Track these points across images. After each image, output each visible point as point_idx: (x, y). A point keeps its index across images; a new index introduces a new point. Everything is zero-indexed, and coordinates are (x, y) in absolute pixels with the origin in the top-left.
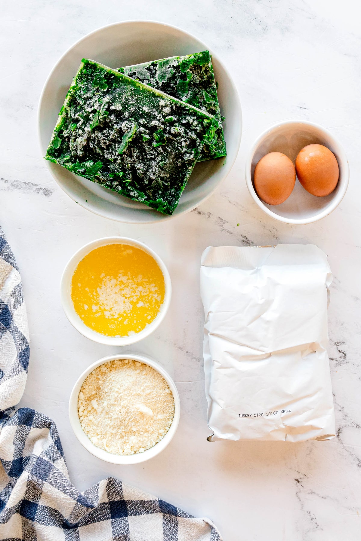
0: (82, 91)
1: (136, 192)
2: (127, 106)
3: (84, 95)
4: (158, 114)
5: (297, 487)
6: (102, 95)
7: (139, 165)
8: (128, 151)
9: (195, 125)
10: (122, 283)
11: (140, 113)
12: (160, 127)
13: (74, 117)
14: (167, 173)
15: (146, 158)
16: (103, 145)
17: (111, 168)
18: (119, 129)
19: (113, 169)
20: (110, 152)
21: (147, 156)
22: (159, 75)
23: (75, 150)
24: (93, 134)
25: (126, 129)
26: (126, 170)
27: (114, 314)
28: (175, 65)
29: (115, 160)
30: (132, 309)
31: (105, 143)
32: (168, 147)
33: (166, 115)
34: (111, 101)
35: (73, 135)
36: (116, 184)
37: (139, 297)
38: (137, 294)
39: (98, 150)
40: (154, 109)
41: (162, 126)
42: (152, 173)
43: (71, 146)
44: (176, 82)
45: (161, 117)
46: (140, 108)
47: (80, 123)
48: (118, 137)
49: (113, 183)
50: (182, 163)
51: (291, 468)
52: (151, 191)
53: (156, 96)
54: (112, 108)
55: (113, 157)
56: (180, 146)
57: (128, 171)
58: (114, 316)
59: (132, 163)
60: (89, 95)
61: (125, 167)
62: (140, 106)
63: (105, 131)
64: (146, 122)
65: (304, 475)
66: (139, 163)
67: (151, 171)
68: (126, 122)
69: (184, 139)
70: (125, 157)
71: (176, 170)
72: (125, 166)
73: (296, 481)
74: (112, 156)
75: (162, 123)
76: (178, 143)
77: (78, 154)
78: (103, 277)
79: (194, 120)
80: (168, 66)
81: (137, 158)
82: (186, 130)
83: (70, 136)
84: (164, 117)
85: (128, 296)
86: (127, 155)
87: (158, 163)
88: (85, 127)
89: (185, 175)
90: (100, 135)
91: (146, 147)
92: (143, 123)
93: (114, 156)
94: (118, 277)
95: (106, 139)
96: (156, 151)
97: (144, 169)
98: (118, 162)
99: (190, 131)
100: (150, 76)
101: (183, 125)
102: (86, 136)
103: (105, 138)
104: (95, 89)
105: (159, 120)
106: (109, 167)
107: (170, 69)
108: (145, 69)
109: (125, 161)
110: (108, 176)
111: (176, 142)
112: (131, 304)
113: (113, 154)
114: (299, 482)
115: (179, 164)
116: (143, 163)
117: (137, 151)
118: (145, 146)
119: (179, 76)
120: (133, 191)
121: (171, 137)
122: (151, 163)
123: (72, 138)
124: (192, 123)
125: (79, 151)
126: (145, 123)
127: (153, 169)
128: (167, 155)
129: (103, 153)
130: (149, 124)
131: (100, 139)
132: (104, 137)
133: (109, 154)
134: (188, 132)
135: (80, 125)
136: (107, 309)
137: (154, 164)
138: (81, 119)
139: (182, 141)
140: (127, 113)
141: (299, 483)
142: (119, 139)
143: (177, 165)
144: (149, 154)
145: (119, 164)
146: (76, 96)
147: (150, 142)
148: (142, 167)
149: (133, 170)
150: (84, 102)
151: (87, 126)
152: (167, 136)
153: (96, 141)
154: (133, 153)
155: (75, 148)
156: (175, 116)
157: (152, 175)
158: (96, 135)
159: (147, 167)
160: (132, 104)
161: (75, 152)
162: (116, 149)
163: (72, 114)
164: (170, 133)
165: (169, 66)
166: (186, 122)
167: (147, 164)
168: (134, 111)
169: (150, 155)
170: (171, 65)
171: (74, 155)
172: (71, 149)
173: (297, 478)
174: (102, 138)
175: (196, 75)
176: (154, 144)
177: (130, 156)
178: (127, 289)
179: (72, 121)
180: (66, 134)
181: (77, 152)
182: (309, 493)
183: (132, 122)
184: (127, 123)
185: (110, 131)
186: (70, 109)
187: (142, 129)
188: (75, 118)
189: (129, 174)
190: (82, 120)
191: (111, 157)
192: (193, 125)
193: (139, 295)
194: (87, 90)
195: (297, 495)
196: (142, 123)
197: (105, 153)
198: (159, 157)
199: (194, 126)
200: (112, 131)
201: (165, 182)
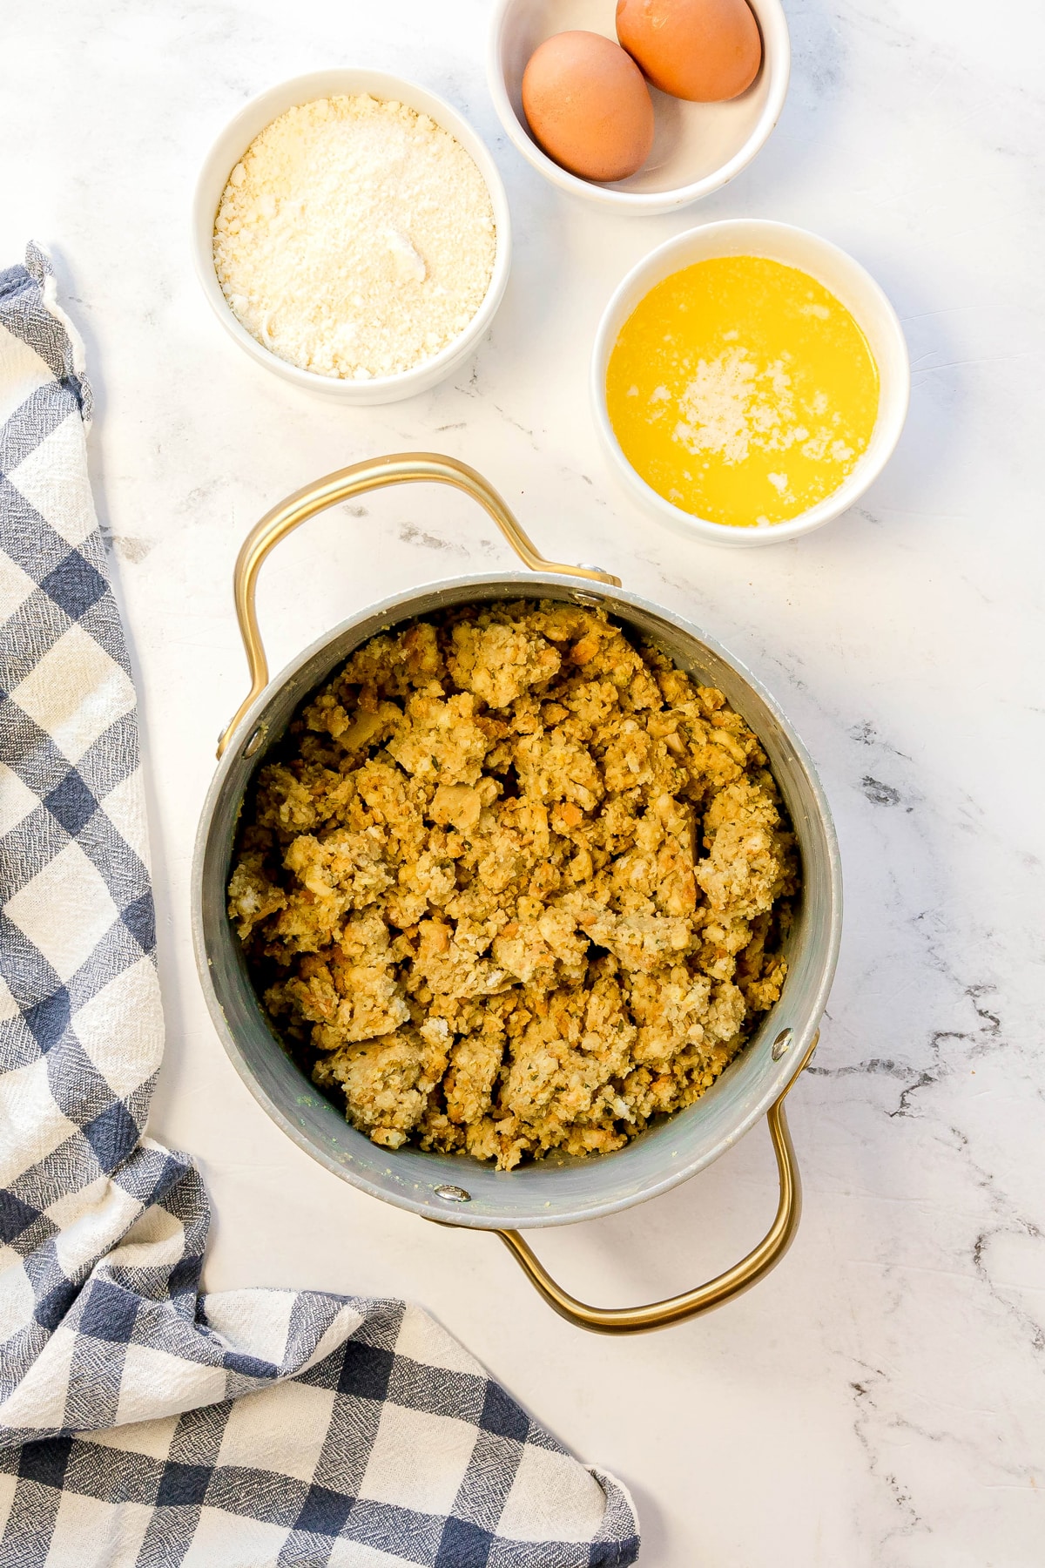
5: (858, 1406)
10: (766, 385)
27: (695, 442)
30: (740, 462)
37: (783, 449)
38: (785, 440)
51: (838, 1352)
58: (693, 446)
65: (878, 1371)
73: (854, 1390)
78: (733, 343)
85: (761, 429)
94: (770, 365)
112: (748, 451)
114: (864, 1392)
136: (689, 418)
141: (864, 1395)
173: (856, 1382)
178: (769, 410)
182: (891, 1425)
193: (788, 445)
195: (857, 1430)
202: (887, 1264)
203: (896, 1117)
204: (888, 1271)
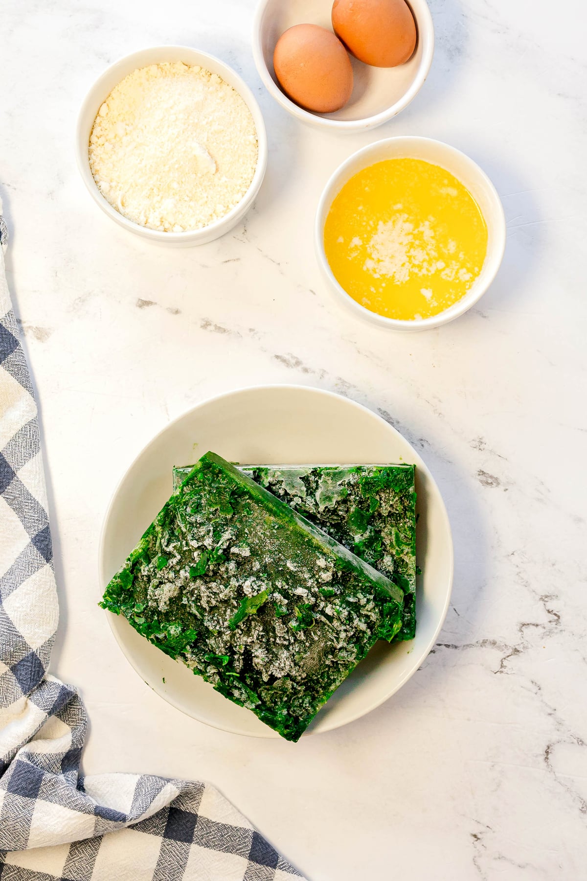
0: (188, 507)
1: (244, 692)
2: (260, 553)
3: (190, 517)
4: (310, 578)
5: (475, 847)
6: (221, 524)
7: (260, 651)
8: (246, 625)
9: (369, 609)
10: (419, 236)
11: (280, 569)
12: (308, 599)
13: (165, 548)
14: (304, 672)
15: (274, 642)
16: (205, 605)
17: (210, 644)
18: (238, 587)
19: (214, 646)
20: (214, 618)
21: (275, 639)
22: (322, 493)
23: (156, 600)
24: (193, 584)
25: (250, 590)
26: (235, 653)
27: (377, 271)
28: (352, 483)
29: (220, 633)
30: (404, 282)
31: (208, 602)
32: (315, 633)
33: (323, 582)
34: (234, 538)
35: (158, 576)
36: (213, 671)
37: (430, 274)
38: (431, 269)
39: (194, 611)
40: (305, 569)
41: (313, 600)
42: (279, 668)
43: (150, 592)
44: (348, 508)
45: (314, 584)
46: (282, 560)
47: (174, 561)
48: (234, 598)
49: (209, 667)
50: (332, 661)
51: (463, 815)
52: (269, 694)
53: (312, 547)
54: (234, 550)
55: (218, 628)
56: (335, 637)
57: (238, 655)
58: (376, 273)
59: (248, 645)
60: (199, 518)
61: (234, 649)
62: (283, 558)
63: (213, 585)
64: (287, 587)
65: (488, 827)
66: (260, 648)
67: (277, 664)
68: (253, 578)
69: (345, 628)
70: (238, 633)
71: (320, 669)
72: (236, 647)
73: (473, 838)
74: (216, 626)
75: (314, 595)
76: (333, 630)
77: (159, 607)
78: (399, 211)
79: (368, 601)
80: (340, 482)
81: (258, 639)
82: (352, 612)
83: (151, 575)
84: (320, 585)
85: (416, 262)
86: (242, 630)
87: (293, 655)
88: (181, 569)
89: (334, 680)
90: (203, 588)
91: (278, 626)
92: (282, 587)
93: (220, 627)
94: (421, 224)
95: (213, 597)
96: (293, 635)
97: (266, 659)
98: (226, 637)
99: (358, 617)
100: (307, 491)
101: (349, 604)
102: (179, 583)
103: (211, 595)
104: (211, 510)
105: (309, 589)
106: (207, 640)
107: (342, 487)
108: (300, 478)
109: (237, 639)
110: (202, 654)
111: (331, 628)
112: (409, 276)
113: (218, 622)
114: (479, 839)
115: (328, 662)
116: (267, 649)
117: (261, 629)
118: (277, 624)
119: (356, 500)
120: (239, 689)
121: (323, 619)
122: (280, 652)
123: (155, 581)
124: (366, 605)
125: (162, 604)
126: (284, 588)
127: (281, 662)
128: (311, 645)
129: (203, 616)
130: (291, 589)
131: (202, 595)
132: (210, 593)
133: (212, 622)
134: (354, 617)
135: (174, 564)
136: (373, 256)
137: (284, 654)
138: (177, 554)
139: (340, 630)
140: (257, 563)
141: (479, 841)
142: (235, 603)
143: (324, 662)
144: (280, 637)
145: (226, 643)
146: (178, 514)
147: (285, 619)
148: (264, 656)
149: (248, 656)
150: (188, 528)
151: (184, 568)
152: (317, 617)
153: (195, 595)
154: (253, 630)
155: (156, 598)
156: (338, 586)
157: (278, 670)
158: (197, 587)
159: (272, 657)
160: (269, 550)
161: (155, 604)
162: (226, 616)
163: (164, 542)
164: (323, 612)
165: (342, 481)
166: (355, 601)
167: (273, 651)
168: (271, 563)
169: (282, 639)
170: (345, 481)
171: (152, 607)
172: (148, 597)
173: (474, 833)
174: (205, 594)
175: (385, 502)
176: (293, 624)
177: (248, 632)
178: (421, 251)
179: (162, 553)
180: (147, 572)
181: (157, 604)
182: (495, 859)
183: (264, 581)
184: (255, 581)
185: (222, 586)
186: (162, 532)
187: (277, 595)
188: (168, 550)
189: (238, 660)
190: (179, 557)
191: (215, 628)
192: (366, 608)
193: (433, 272)
194: (198, 508)
195: (475, 862)
196: (280, 587)
197: (206, 617)
198: (297, 645)
199: (367, 611)
200: (226, 587)
201: (297, 683)
202: (493, 762)
203: (498, 674)
204: (493, 766)
